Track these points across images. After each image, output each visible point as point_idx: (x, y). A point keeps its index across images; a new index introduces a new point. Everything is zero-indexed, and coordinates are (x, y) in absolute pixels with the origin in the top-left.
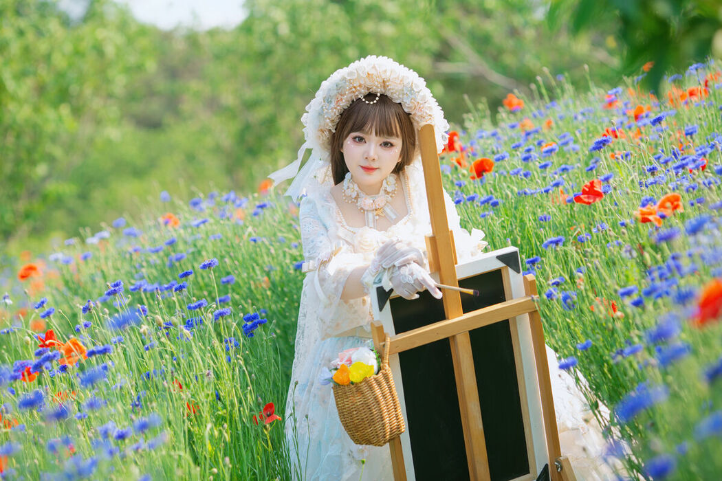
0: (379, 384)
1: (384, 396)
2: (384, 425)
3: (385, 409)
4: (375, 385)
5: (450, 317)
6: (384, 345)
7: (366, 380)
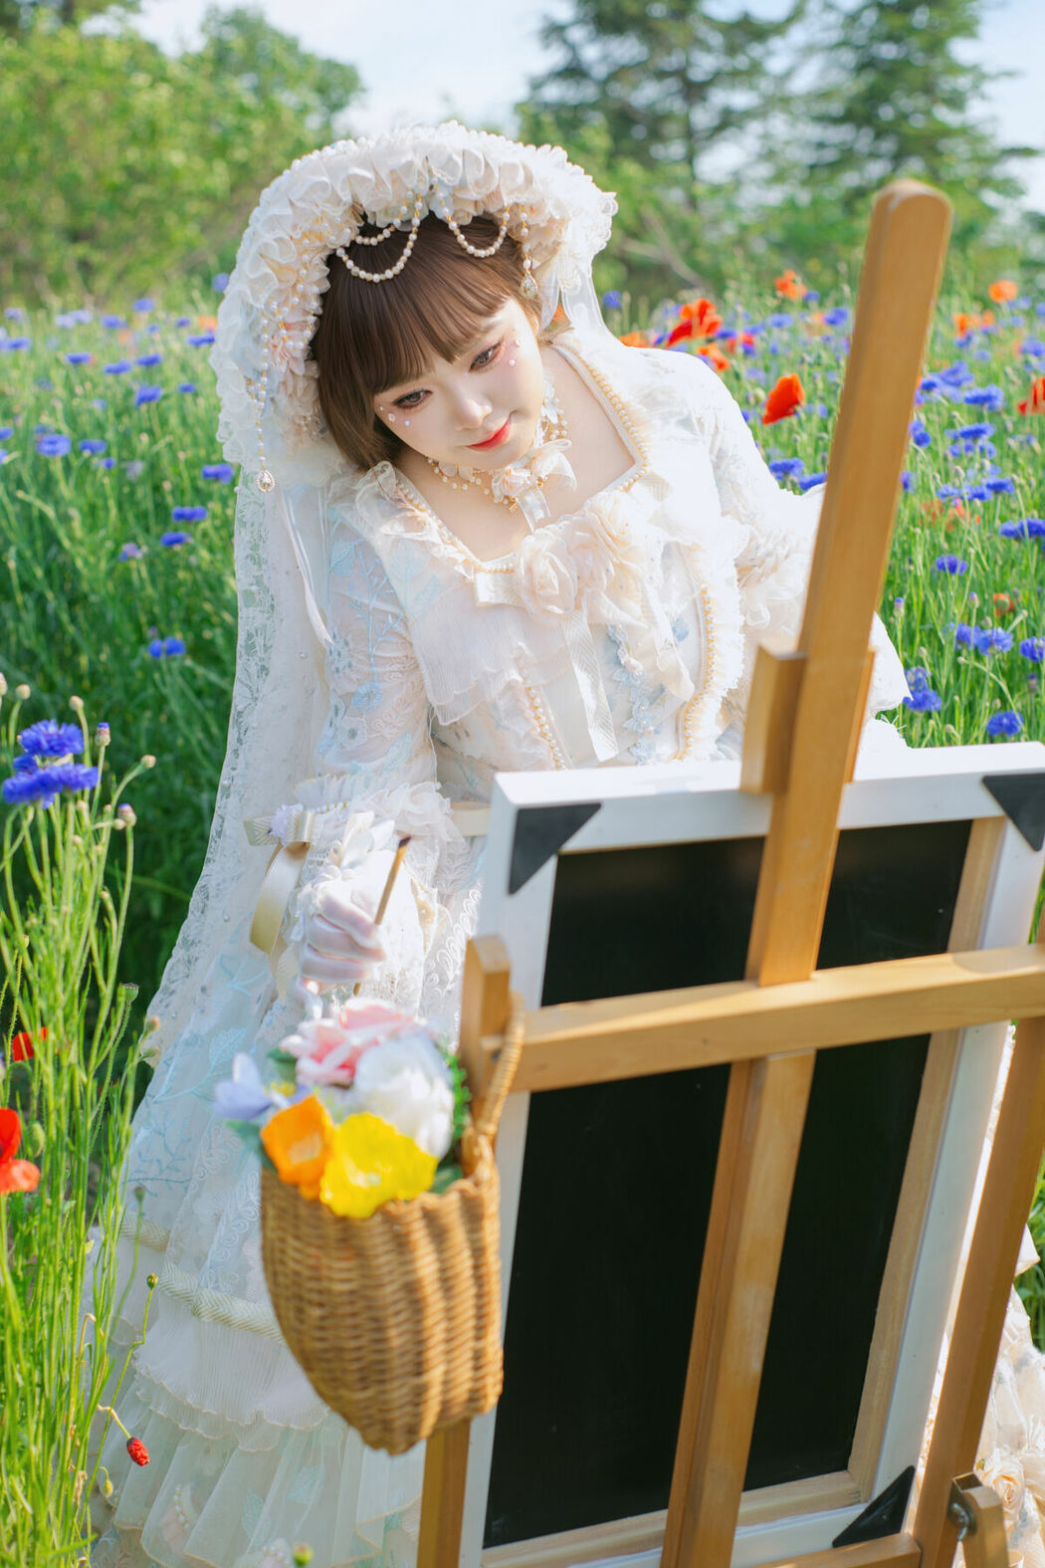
0: (438, 1233)
1: (447, 1282)
2: (419, 1394)
3: (436, 1330)
4: (420, 1235)
5: (765, 976)
6: (496, 1055)
7: (386, 1215)
